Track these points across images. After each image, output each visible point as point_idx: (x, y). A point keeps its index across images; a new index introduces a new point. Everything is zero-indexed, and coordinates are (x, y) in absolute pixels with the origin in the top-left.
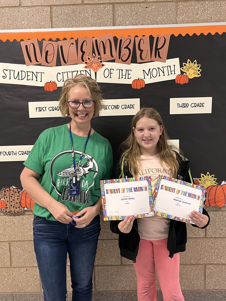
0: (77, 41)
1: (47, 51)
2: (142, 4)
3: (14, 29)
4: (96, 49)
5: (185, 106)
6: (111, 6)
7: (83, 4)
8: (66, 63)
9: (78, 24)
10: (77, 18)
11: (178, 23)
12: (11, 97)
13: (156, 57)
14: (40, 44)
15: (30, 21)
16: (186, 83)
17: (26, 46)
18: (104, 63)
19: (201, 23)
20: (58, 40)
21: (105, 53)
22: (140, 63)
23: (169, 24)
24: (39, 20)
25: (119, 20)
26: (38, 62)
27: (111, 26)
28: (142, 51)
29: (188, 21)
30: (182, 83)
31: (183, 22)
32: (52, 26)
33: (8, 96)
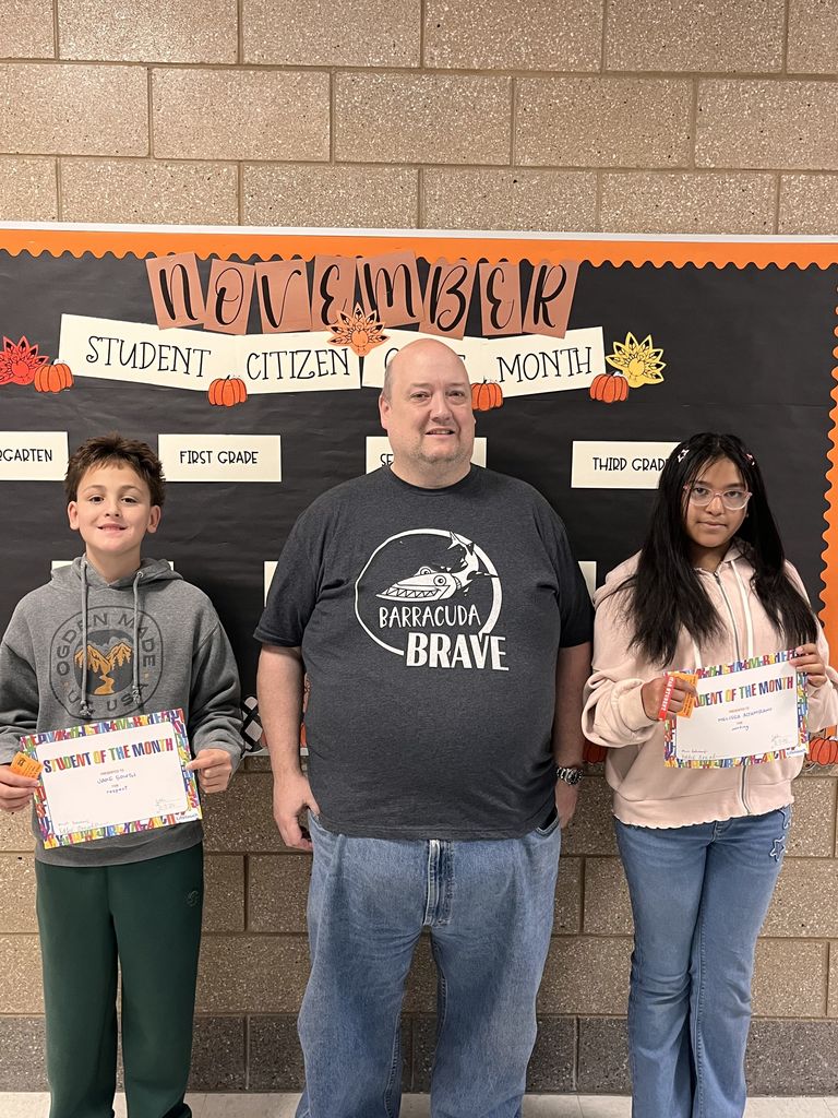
0: (310, 266)
1: (223, 290)
2: (502, 172)
3: (127, 221)
4: (365, 291)
5: (616, 464)
6: (415, 171)
7: (333, 161)
8: (276, 326)
9: (315, 216)
10: (314, 202)
11: (601, 231)
12: (106, 416)
13: (536, 321)
14: (204, 268)
15: (177, 201)
16: (619, 401)
17: (163, 273)
18: (385, 332)
19: (667, 235)
20: (255, 259)
21: (390, 303)
22: (490, 337)
23: (576, 231)
24: (203, 201)
25: (434, 211)
26: (193, 319)
27: (412, 228)
28: (496, 303)
29: (631, 225)
30: (609, 400)
31: (616, 227)
32: (239, 218)
33: (98, 414)
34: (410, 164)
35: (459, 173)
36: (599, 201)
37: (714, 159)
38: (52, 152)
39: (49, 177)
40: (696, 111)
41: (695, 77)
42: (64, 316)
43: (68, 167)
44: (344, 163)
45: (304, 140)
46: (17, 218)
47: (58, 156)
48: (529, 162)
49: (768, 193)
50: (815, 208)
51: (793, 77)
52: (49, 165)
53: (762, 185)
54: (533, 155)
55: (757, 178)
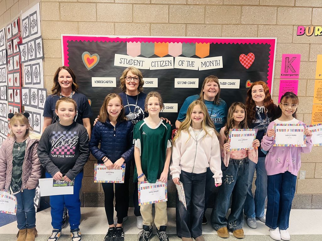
2: (202, 25)
3: (128, 35)
5: (225, 84)
6: (185, 25)
7: (169, 23)
9: (165, 34)
10: (165, 31)
11: (222, 37)
15: (138, 31)
19: (235, 37)
23: (217, 37)
24: (143, 31)
25: (189, 33)
27: (184, 36)
29: (228, 36)
31: (225, 36)
32: (150, 34)
34: (184, 23)
35: (194, 25)
36: (222, 31)
37: (245, 22)
38: (113, 21)
39: (113, 26)
40: (242, 12)
41: (242, 6)
42: (115, 54)
43: (116, 24)
44: (171, 23)
45: (163, 19)
46: (106, 35)
47: (115, 22)
48: (208, 23)
49: (256, 29)
50: (265, 32)
51: (261, 6)
52: (113, 24)
53: (254, 28)
55: (254, 26)
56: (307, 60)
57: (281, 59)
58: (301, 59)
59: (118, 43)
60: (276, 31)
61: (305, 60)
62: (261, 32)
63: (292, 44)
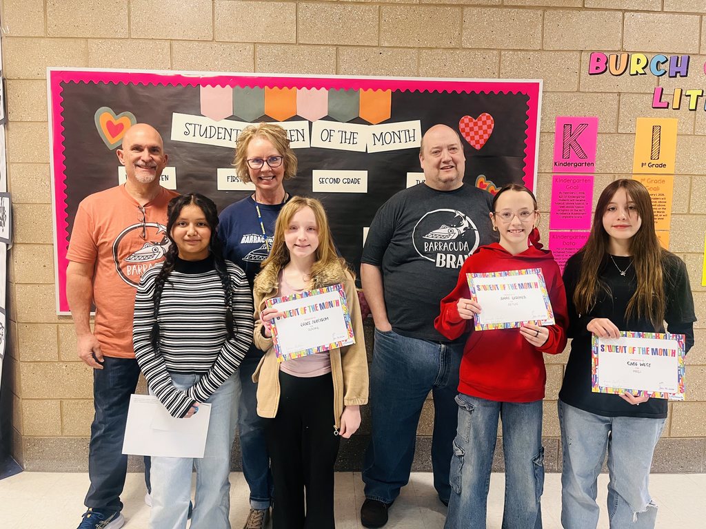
2: (374, 49)
3: (204, 70)
6: (335, 48)
7: (297, 43)
9: (289, 68)
10: (289, 62)
11: (419, 76)
23: (408, 76)
24: (238, 61)
25: (343, 67)
27: (333, 74)
29: (433, 74)
32: (254, 69)
33: (189, 159)
34: (333, 45)
35: (355, 49)
36: (419, 63)
37: (470, 44)
38: (169, 38)
39: (167, 50)
40: (463, 22)
41: (462, 6)
42: (174, 114)
43: (175, 45)
44: (302, 44)
45: (284, 34)
46: (152, 68)
47: (171, 40)
48: (387, 45)
49: (496, 60)
50: (516, 67)
51: (506, 7)
52: (167, 44)
53: (492, 56)
54: (388, 41)
55: (490, 53)
56: (613, 131)
57: (553, 129)
58: (600, 129)
59: (180, 88)
60: (542, 65)
61: (607, 131)
62: (508, 66)
63: (579, 94)
